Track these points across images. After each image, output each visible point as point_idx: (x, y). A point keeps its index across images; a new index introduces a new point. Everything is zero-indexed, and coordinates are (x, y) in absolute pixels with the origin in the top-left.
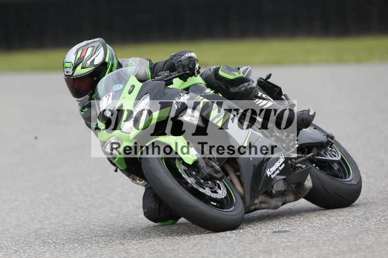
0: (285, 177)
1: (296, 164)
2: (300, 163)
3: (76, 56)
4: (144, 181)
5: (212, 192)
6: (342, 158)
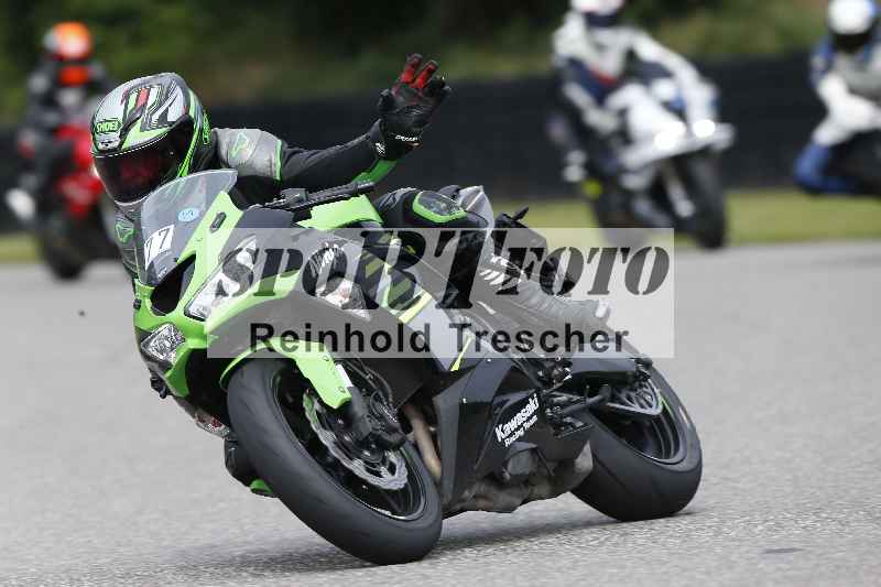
0: (534, 446)
1: (562, 418)
2: (572, 414)
3: (126, 105)
4: (223, 426)
6: (665, 410)
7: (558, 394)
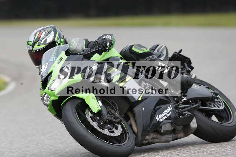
0: (171, 121)
1: (182, 112)
2: (186, 111)
3: (35, 37)
5: (110, 132)
7: (181, 105)
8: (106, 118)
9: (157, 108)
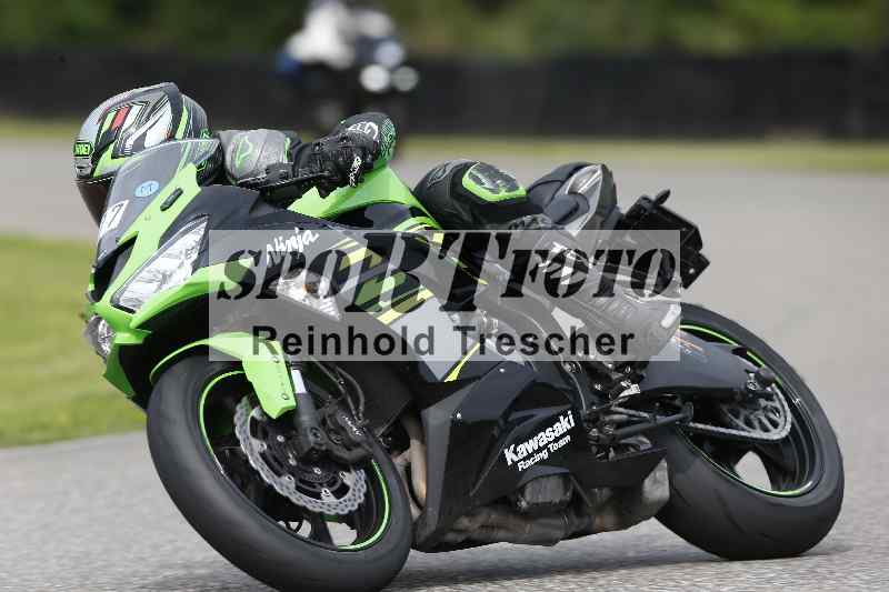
0: (565, 471)
1: (617, 438)
3: (101, 125)
8: (308, 442)
9: (514, 416)
